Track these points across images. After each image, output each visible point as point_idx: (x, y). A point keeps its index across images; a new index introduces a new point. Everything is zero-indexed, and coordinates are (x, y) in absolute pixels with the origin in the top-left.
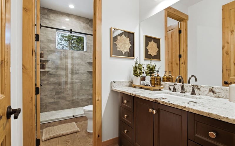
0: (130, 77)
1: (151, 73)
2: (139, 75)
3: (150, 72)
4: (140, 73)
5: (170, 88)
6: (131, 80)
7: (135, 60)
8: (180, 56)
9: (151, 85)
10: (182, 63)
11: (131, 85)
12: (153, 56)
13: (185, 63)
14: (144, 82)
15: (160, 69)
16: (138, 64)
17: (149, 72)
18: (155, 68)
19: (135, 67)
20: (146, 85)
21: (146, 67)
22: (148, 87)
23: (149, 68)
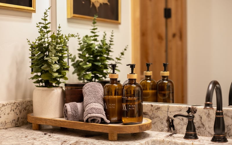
0: (18, 86)
1: (95, 69)
2: (55, 79)
3: (93, 65)
4: (58, 71)
5: (171, 126)
6: (24, 97)
7: (37, 17)
8: (168, 13)
9: (108, 119)
10: (174, 35)
11: (26, 118)
12: (97, 5)
13: (181, 35)
14: (79, 105)
15: (125, 52)
16: (50, 34)
17: (89, 65)
18: (108, 50)
19: (40, 45)
20: (87, 121)
21: (79, 47)
22: (98, 127)
23: (88, 48)
